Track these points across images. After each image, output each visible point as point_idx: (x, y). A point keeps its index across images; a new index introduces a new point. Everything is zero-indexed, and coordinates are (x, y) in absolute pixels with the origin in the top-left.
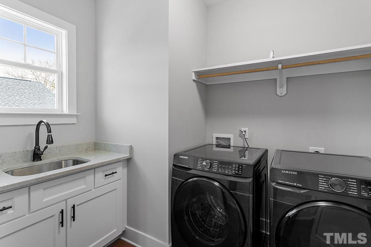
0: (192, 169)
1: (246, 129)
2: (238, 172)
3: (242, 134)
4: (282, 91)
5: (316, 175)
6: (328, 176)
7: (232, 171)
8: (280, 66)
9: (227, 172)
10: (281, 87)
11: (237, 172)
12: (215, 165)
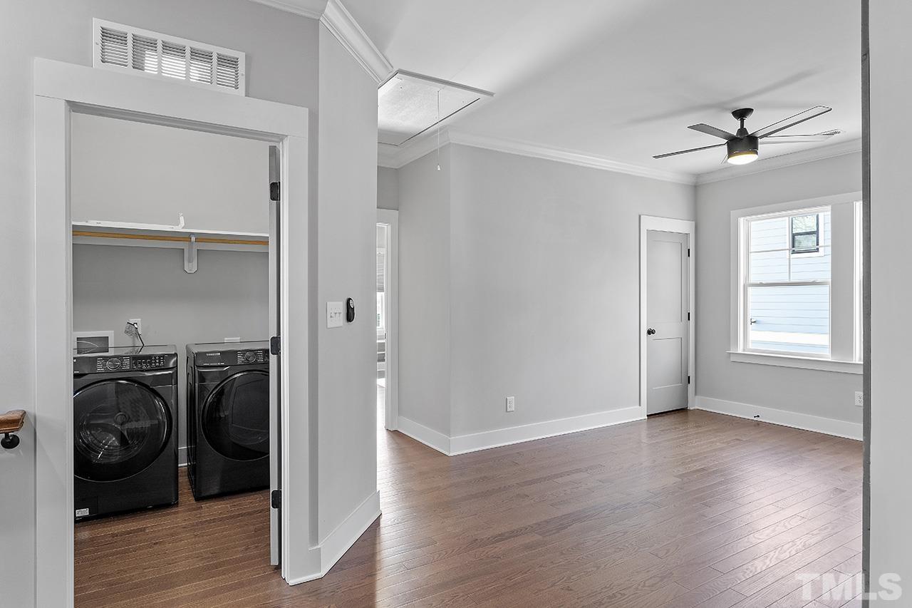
0: (87, 374)
1: (138, 320)
2: (160, 363)
3: (132, 330)
4: (191, 267)
5: (236, 352)
6: (244, 352)
7: (151, 364)
8: (193, 239)
9: (144, 367)
10: (190, 261)
11: (157, 364)
12: (127, 362)
